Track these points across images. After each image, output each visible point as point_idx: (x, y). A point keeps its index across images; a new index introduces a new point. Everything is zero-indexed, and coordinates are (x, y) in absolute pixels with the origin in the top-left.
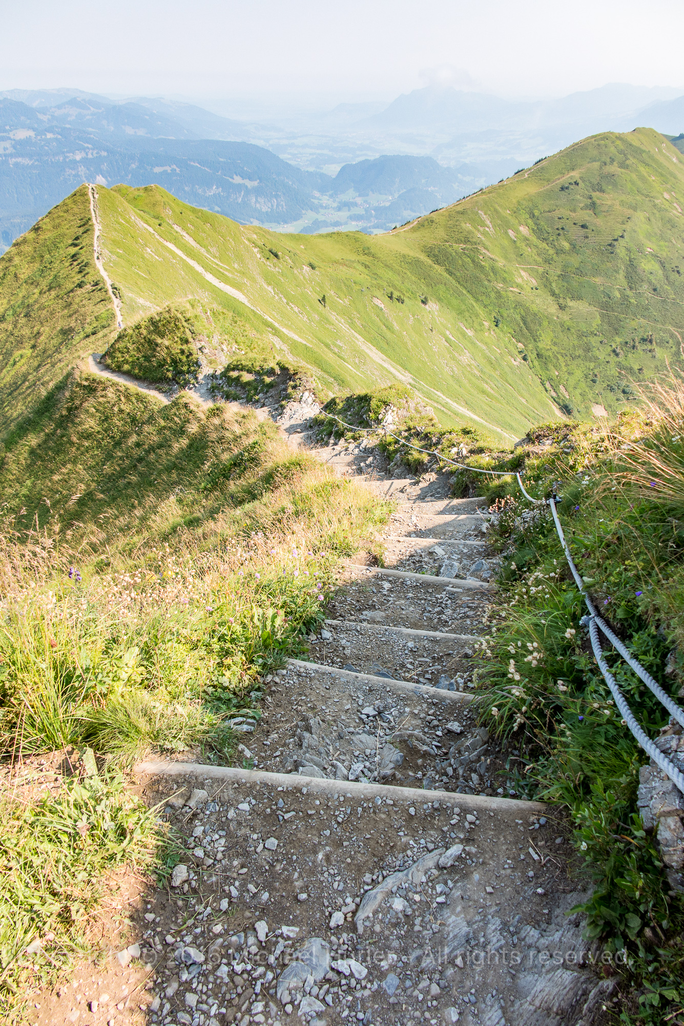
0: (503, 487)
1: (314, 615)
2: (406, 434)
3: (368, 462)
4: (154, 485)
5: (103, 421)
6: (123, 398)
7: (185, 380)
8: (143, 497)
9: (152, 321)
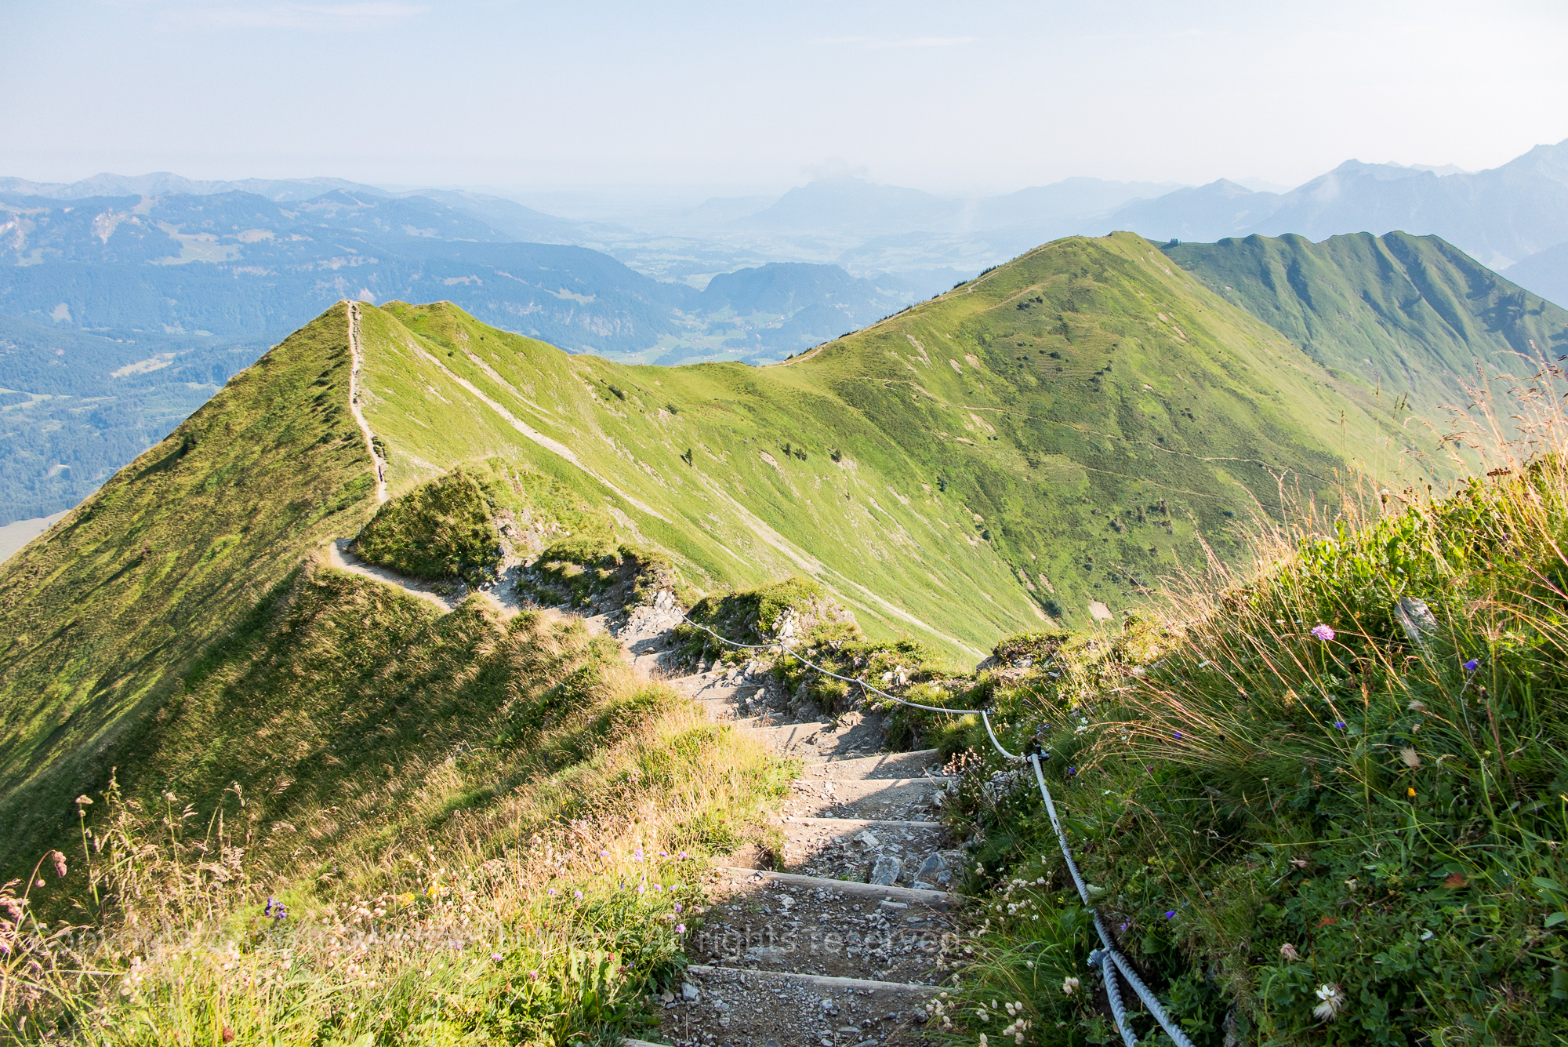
0: (963, 732)
1: (669, 959)
2: (814, 652)
3: (757, 697)
4: (422, 740)
5: (347, 640)
6: (379, 606)
7: (477, 575)
8: (402, 759)
9: (430, 489)
